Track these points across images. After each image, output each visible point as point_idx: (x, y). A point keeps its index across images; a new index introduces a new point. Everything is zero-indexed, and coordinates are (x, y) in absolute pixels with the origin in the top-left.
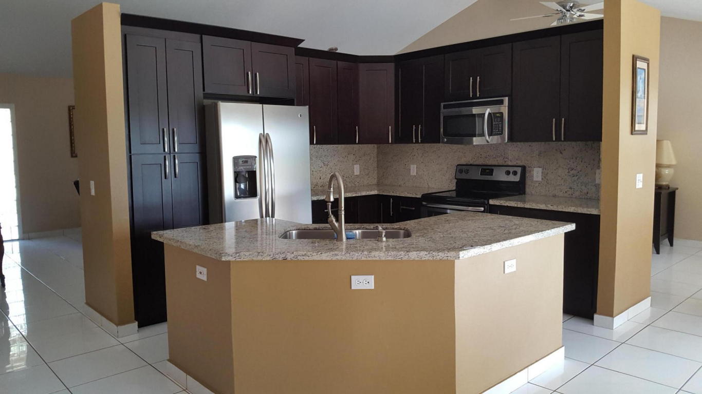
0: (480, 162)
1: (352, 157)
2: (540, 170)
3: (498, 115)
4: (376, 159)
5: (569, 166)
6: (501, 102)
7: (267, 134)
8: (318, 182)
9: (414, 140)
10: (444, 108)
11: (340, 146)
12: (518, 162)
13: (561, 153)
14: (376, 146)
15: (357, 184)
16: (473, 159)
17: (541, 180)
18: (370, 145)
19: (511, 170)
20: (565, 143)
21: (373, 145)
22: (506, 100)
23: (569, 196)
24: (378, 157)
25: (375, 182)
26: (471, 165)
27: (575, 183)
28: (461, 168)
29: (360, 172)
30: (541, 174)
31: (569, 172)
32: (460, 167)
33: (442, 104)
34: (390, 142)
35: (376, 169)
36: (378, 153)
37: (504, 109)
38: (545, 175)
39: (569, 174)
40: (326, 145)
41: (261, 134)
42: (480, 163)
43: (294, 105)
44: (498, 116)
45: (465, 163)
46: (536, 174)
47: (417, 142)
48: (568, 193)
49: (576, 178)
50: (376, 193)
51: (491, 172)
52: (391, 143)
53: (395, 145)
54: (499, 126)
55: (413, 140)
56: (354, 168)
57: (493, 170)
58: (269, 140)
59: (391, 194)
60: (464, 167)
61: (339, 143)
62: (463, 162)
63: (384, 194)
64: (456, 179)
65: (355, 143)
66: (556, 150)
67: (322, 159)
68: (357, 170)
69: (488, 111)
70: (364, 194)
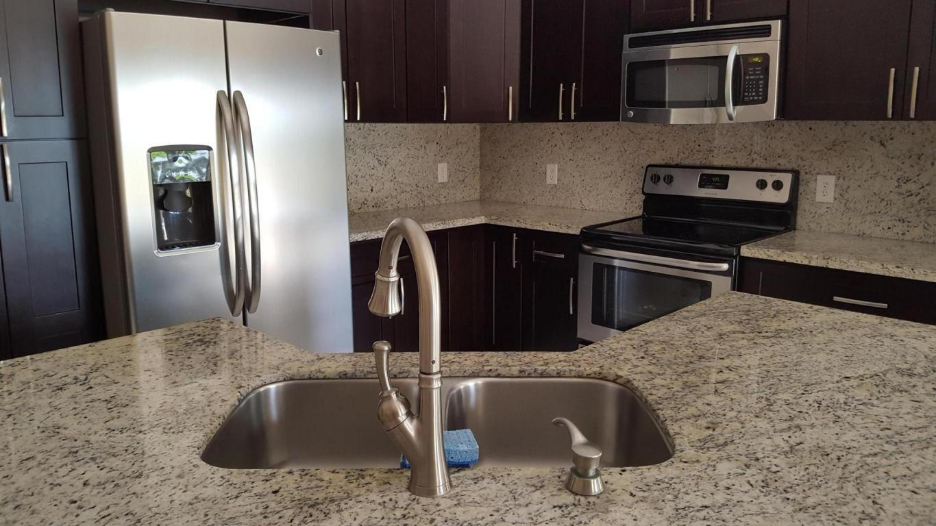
0: (696, 160)
1: (433, 147)
2: (832, 180)
3: (756, 59)
4: (478, 153)
5: (899, 174)
6: (766, 32)
7: (238, 93)
8: (368, 198)
9: (561, 114)
10: (630, 46)
11: (409, 126)
12: (780, 161)
13: (882, 144)
14: (478, 126)
15: (443, 201)
16: (682, 154)
17: (832, 200)
18: (467, 124)
19: (770, 178)
20: (894, 123)
21: (473, 125)
22: (777, 26)
23: (897, 237)
24: (481, 148)
25: (477, 196)
26: (677, 166)
27: (912, 210)
28: (653, 173)
29: (449, 176)
30: (833, 189)
31: (899, 186)
32: (652, 171)
33: (627, 38)
34: (510, 119)
35: (478, 170)
36: (483, 140)
37: (771, 46)
38: (842, 193)
39: (900, 190)
40: (382, 124)
41: (220, 93)
42: (698, 163)
43: (308, 27)
44: (757, 62)
45: (663, 163)
46: (823, 189)
47: (567, 118)
48: (895, 230)
49: (915, 199)
50: (483, 222)
51: (723, 183)
52: (513, 121)
53: (517, 126)
54: (758, 85)
55: (558, 116)
56: (437, 170)
57: (727, 177)
58: (241, 109)
59: (514, 224)
60: (663, 170)
61: (408, 121)
62: (657, 159)
63: (499, 223)
64: (643, 193)
65: (441, 121)
66: (872, 139)
67: (374, 151)
68: (443, 172)
69: (733, 50)
70: (459, 223)
